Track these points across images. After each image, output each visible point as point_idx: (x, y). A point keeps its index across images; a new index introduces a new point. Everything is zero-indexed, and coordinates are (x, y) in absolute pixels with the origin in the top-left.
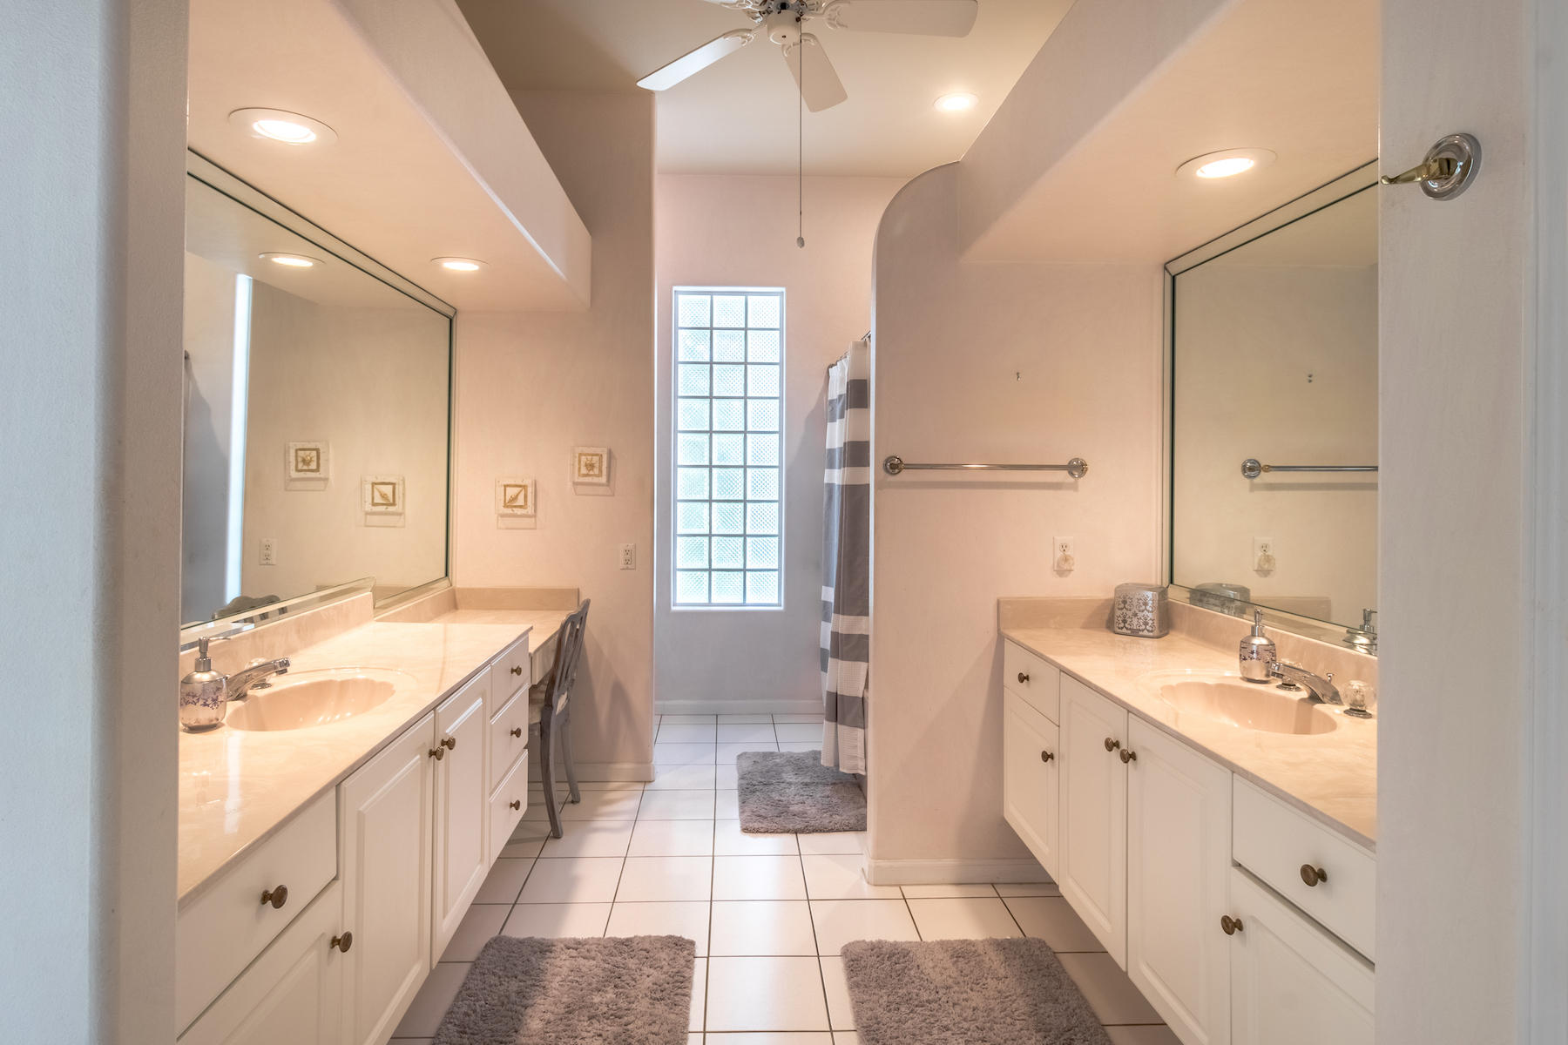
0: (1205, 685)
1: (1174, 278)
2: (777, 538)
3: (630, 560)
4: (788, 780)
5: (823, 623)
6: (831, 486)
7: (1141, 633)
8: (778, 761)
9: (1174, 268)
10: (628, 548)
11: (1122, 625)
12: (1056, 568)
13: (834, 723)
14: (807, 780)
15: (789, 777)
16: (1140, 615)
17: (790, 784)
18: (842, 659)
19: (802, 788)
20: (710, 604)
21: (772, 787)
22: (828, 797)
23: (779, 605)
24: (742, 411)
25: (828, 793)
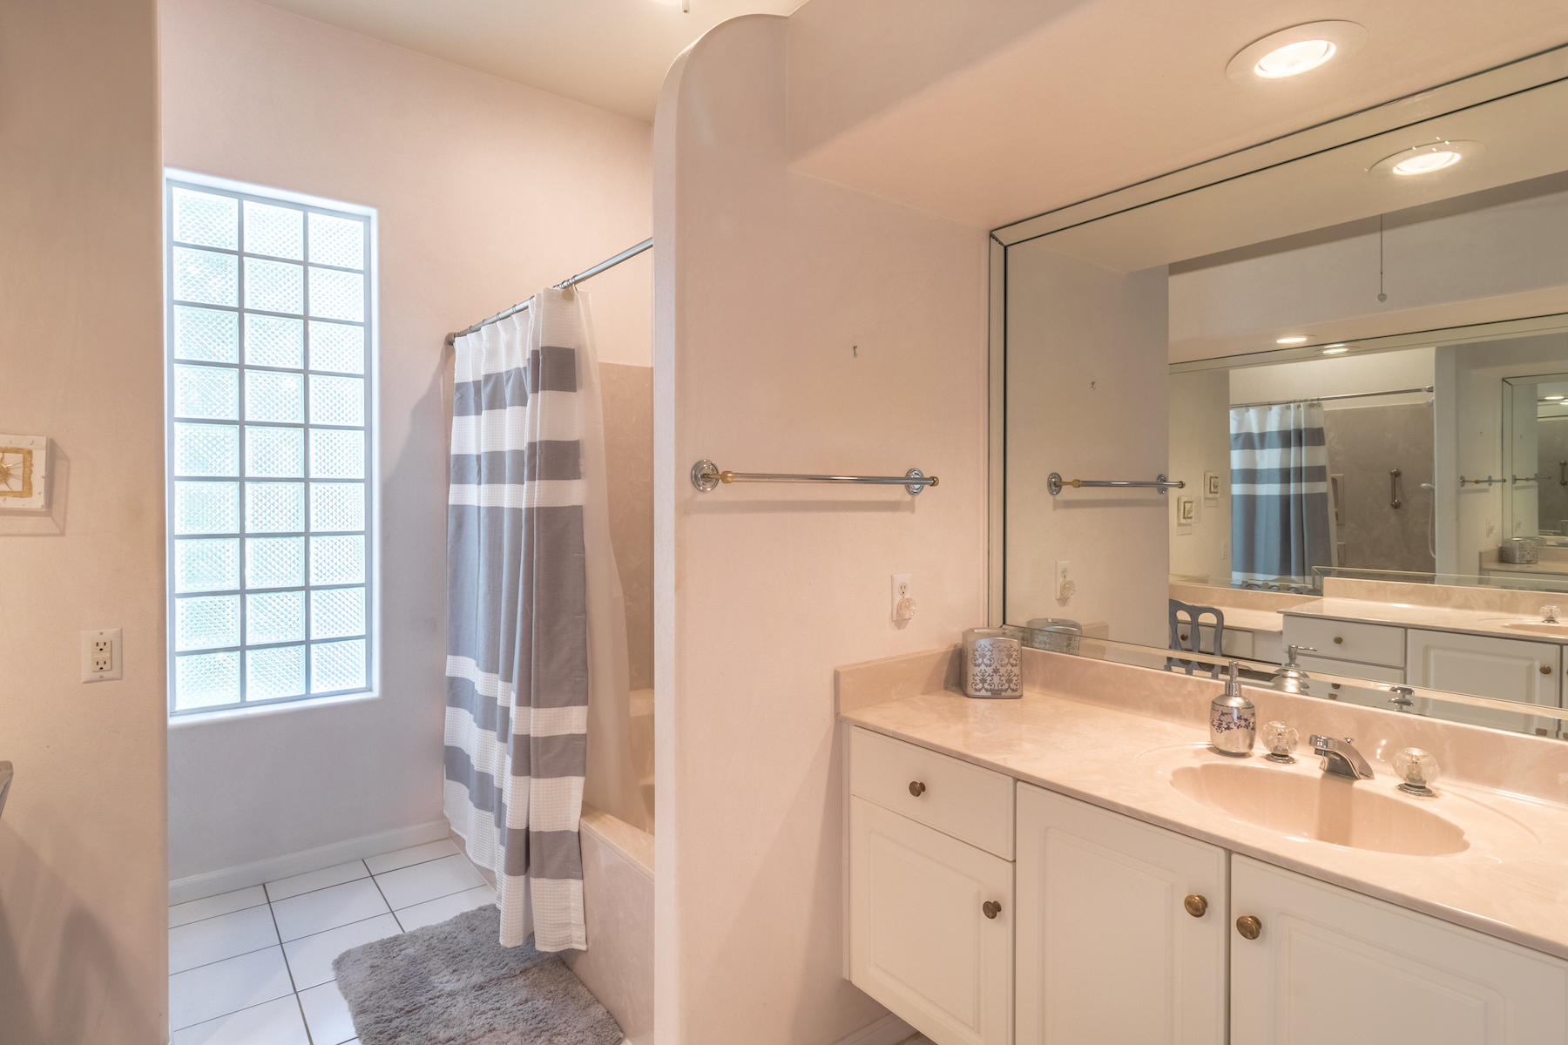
0: (1191, 770)
1: (1006, 248)
2: (363, 589)
3: (107, 660)
4: (449, 988)
5: (448, 709)
6: (461, 511)
7: (1003, 693)
8: (411, 951)
9: (1006, 236)
10: (101, 640)
11: (980, 686)
12: (895, 618)
13: (522, 878)
14: (478, 978)
15: (445, 981)
16: (1002, 670)
17: (452, 994)
18: (538, 776)
19: (476, 998)
20: (244, 704)
21: (423, 1014)
22: (527, 1001)
23: (369, 689)
24: (301, 393)
25: (523, 994)
